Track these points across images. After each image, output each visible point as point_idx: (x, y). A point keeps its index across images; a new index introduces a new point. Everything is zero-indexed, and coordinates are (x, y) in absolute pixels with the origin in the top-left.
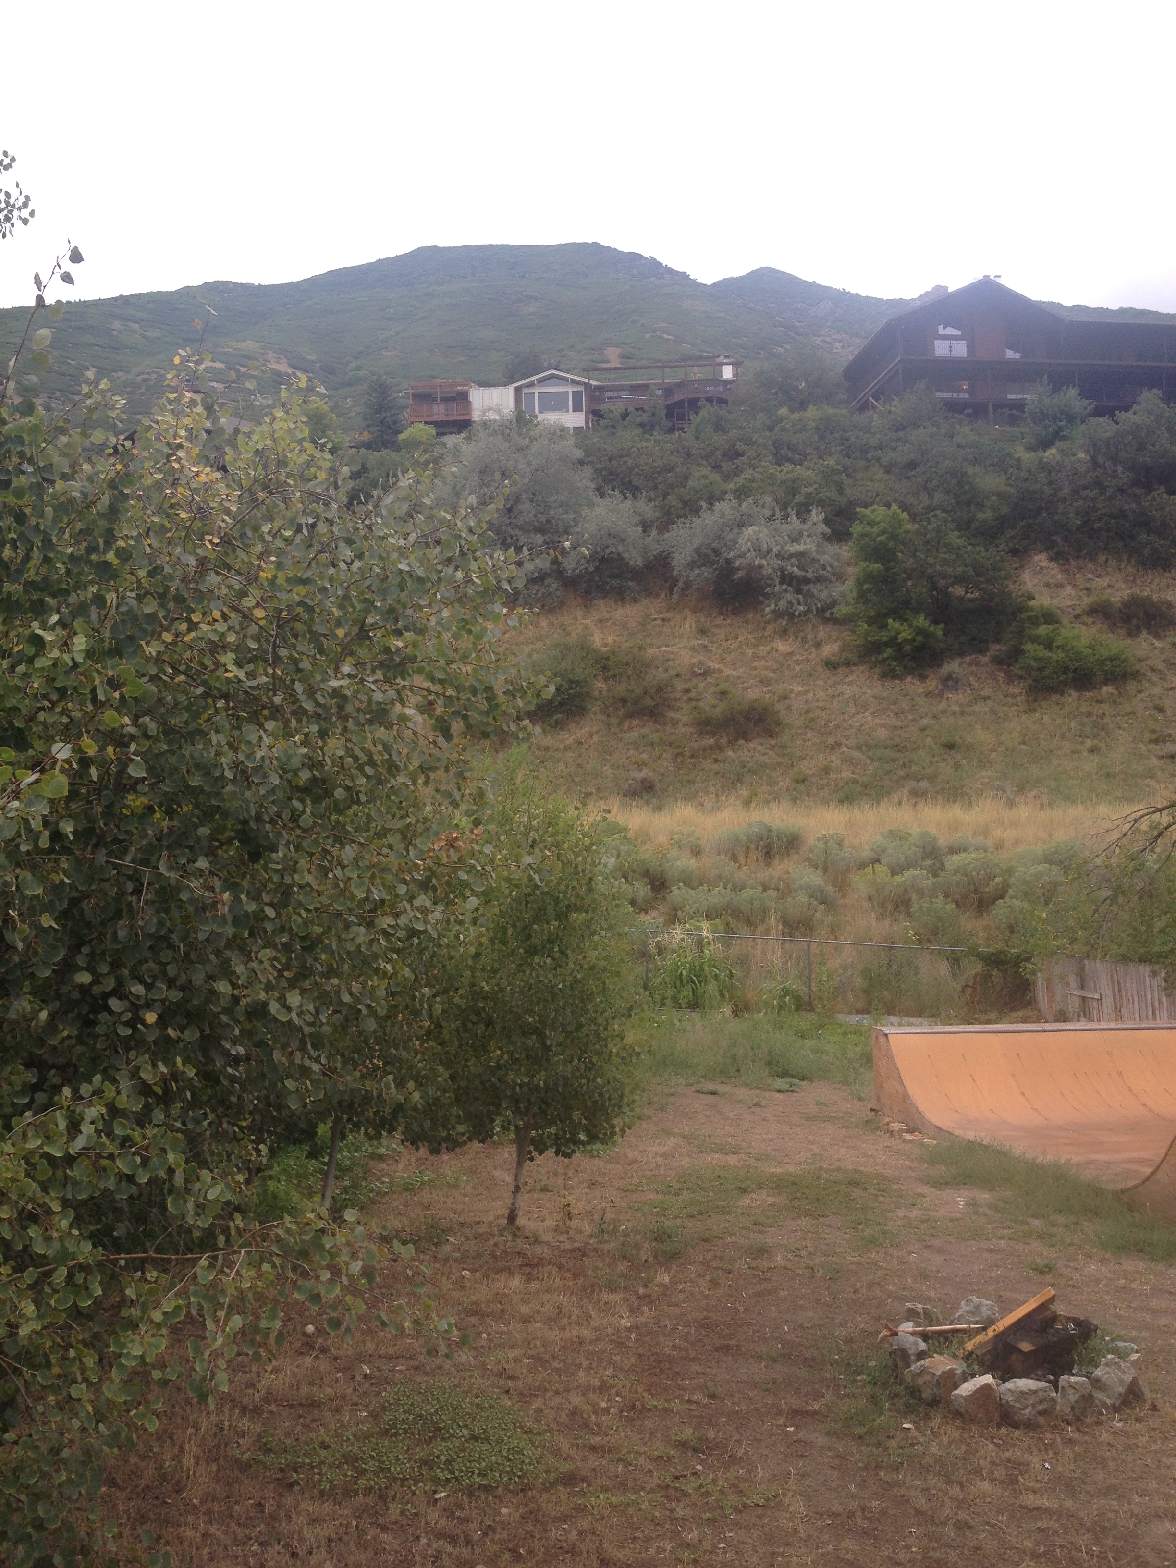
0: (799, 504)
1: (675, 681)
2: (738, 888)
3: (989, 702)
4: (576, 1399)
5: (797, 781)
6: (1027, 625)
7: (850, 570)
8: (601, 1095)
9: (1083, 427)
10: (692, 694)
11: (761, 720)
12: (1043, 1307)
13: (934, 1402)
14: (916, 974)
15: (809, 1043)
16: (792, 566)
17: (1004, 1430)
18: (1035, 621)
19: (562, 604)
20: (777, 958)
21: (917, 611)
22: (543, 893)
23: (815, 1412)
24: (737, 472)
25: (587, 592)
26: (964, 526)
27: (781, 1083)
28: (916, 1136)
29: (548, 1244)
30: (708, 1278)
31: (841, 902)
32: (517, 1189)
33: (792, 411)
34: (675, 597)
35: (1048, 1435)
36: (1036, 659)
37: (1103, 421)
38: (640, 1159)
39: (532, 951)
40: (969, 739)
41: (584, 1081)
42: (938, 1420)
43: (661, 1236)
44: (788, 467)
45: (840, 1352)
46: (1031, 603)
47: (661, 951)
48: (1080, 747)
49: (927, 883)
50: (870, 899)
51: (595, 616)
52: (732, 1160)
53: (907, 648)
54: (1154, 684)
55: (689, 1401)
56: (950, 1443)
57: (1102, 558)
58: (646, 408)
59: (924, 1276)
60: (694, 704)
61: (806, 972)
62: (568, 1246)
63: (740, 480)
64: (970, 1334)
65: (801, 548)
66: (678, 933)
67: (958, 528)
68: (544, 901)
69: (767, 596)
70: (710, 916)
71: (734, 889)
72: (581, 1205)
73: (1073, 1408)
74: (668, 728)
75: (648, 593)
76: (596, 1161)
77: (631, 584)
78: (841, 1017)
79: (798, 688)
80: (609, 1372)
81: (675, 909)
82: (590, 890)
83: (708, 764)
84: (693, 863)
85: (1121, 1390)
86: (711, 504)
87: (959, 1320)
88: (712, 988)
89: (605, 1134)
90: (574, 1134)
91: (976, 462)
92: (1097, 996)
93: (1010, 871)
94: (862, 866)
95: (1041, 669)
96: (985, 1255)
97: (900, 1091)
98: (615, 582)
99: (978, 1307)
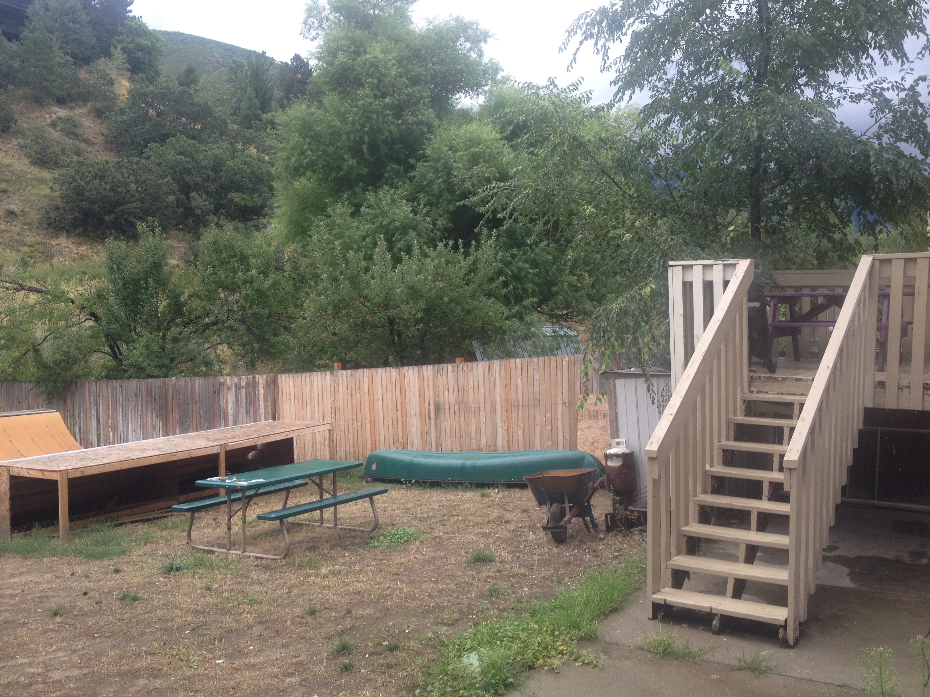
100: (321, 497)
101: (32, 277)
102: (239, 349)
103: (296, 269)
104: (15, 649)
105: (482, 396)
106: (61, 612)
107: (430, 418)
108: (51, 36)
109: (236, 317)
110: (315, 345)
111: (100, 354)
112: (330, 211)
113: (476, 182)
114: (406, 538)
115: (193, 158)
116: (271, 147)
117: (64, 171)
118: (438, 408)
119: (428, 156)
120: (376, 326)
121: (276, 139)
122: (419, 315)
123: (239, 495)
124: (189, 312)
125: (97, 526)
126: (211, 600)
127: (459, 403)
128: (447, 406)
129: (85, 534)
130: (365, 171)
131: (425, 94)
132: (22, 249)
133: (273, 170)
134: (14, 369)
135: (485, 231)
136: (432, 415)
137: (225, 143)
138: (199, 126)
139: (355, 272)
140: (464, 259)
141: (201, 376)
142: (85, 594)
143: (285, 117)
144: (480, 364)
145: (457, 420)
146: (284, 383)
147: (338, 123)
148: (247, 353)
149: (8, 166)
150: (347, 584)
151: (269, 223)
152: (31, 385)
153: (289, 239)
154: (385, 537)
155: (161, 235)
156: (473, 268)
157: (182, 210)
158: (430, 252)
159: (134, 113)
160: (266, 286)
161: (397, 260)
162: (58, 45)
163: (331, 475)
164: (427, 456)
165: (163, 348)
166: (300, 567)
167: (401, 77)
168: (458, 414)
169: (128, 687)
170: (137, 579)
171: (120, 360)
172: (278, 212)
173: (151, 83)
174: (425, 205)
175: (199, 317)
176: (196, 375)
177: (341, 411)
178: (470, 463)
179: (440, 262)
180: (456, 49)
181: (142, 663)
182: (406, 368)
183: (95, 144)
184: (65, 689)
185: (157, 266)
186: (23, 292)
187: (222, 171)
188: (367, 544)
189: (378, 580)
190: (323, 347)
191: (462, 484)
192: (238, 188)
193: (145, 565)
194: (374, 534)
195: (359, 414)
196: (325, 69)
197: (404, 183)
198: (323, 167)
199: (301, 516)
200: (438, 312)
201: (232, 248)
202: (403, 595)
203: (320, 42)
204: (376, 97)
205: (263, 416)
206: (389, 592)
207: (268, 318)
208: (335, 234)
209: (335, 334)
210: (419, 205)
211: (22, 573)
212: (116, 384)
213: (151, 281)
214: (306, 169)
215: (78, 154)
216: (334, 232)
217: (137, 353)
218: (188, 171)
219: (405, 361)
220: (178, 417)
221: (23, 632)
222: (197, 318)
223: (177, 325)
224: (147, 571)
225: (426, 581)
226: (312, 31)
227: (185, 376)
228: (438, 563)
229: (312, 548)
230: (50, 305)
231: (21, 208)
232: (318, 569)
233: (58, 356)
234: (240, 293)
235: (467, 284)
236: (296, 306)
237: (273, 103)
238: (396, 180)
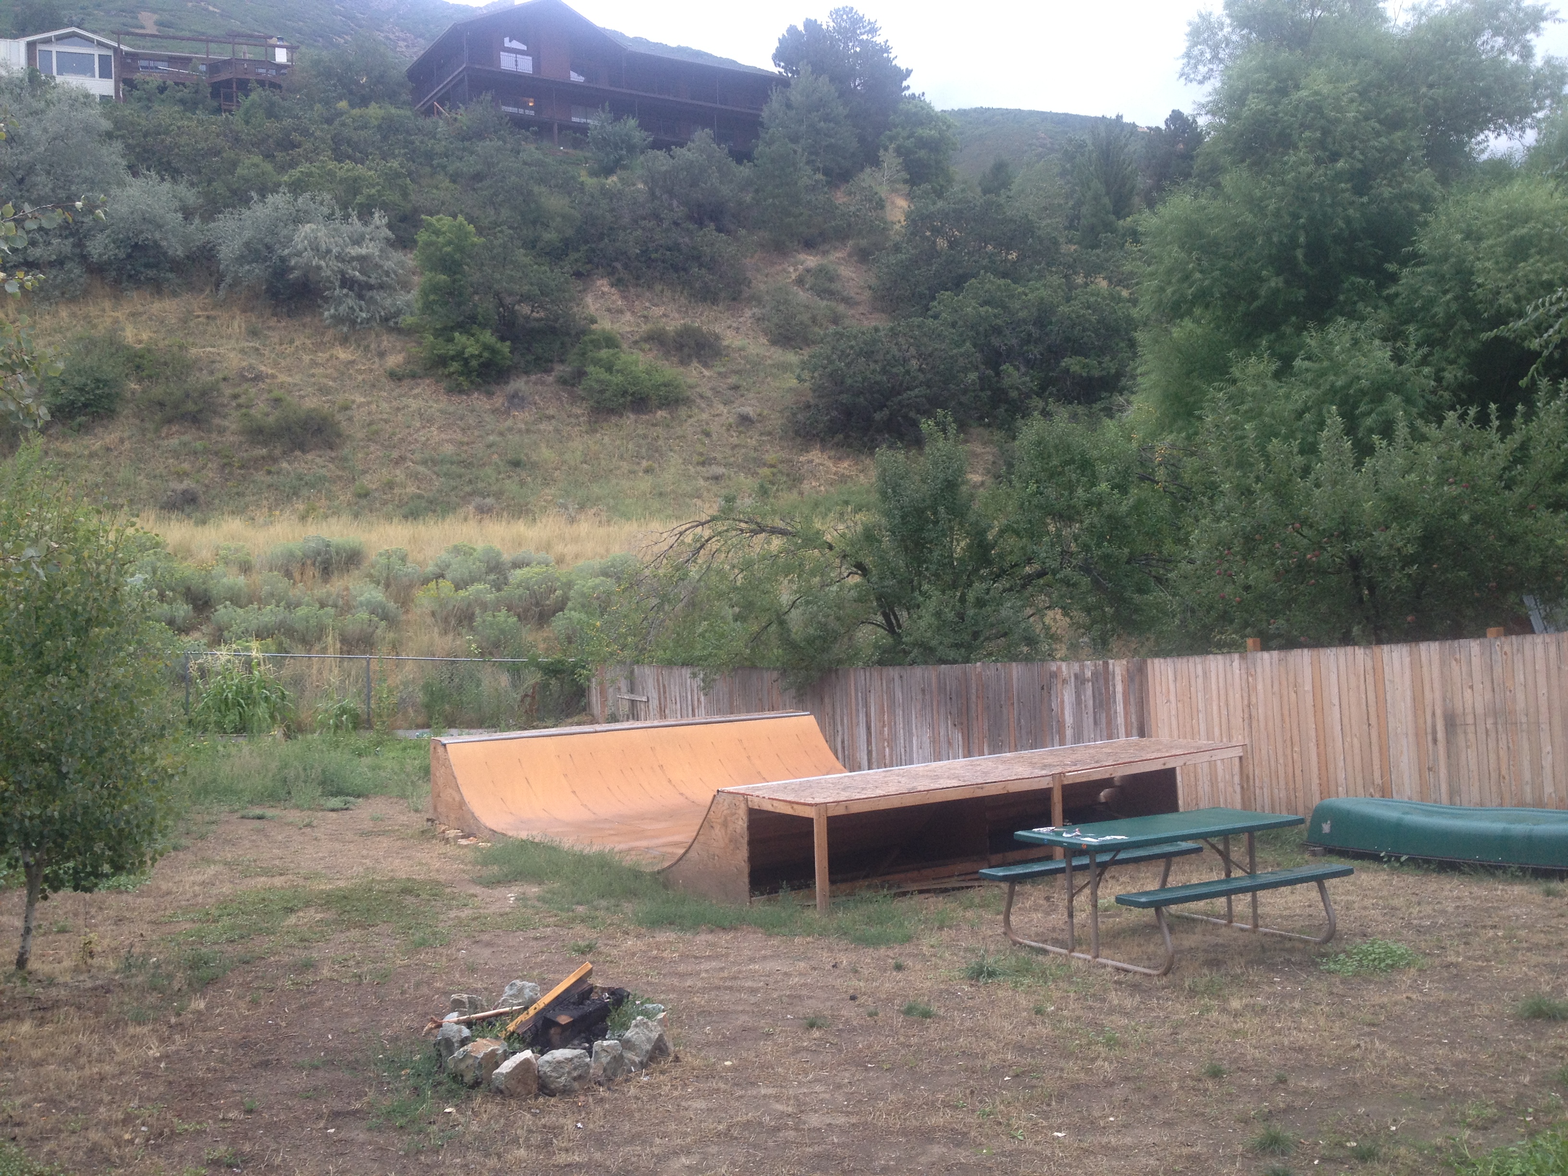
0: (361, 205)
1: (222, 385)
2: (291, 606)
3: (553, 422)
4: (95, 1135)
5: (360, 496)
6: (590, 347)
7: (416, 278)
8: (128, 822)
9: (642, 158)
10: (241, 401)
11: (319, 430)
12: (581, 981)
13: (476, 1084)
14: (478, 686)
15: (366, 761)
16: (354, 269)
17: (541, 1100)
18: (597, 344)
19: (86, 293)
20: (334, 678)
21: (483, 326)
22: (57, 606)
23: (357, 1111)
24: (293, 164)
25: (117, 281)
26: (531, 245)
27: (335, 802)
28: (472, 841)
29: (66, 985)
30: (248, 999)
31: (404, 617)
32: (28, 931)
33: (352, 105)
34: (222, 293)
35: (582, 1098)
36: (597, 381)
37: (661, 154)
38: (175, 889)
39: (44, 671)
40: (534, 458)
41: (107, 809)
42: (479, 1100)
43: (196, 963)
44: (348, 164)
45: (385, 1050)
46: (594, 327)
47: (204, 673)
48: (636, 468)
49: (490, 597)
50: (433, 614)
51: (127, 309)
52: (278, 881)
53: (474, 363)
54: (703, 410)
55: (224, 1120)
56: (489, 1119)
57: (658, 287)
58: (188, 83)
59: (472, 969)
60: (244, 410)
61: (365, 691)
62: (89, 984)
63: (296, 173)
64: (512, 1015)
65: (363, 251)
66: (223, 654)
67: (525, 246)
68: (59, 614)
69: (326, 300)
70: (259, 636)
71: (288, 606)
72: (106, 942)
73: (605, 1070)
74: (214, 435)
75: (191, 287)
76: (124, 897)
77: (170, 275)
78: (401, 733)
79: (360, 399)
80: (134, 1104)
81: (220, 630)
82: (115, 601)
83: (260, 476)
84: (241, 580)
85: (649, 1047)
86: (264, 196)
87: (503, 1004)
88: (262, 711)
89: (133, 864)
90: (95, 867)
91: (541, 181)
92: (644, 699)
93: (569, 585)
94: (426, 581)
95: (602, 392)
96: (533, 943)
97: (457, 799)
98: (151, 273)
99: (521, 990)
100: (1228, 874)
101: (774, 512)
102: (1081, 617)
103: (1175, 477)
104: (757, 1072)
105: (1543, 701)
106: (819, 1022)
107: (1435, 741)
108: (794, 146)
109: (1074, 562)
110: (1211, 608)
111: (871, 627)
112: (1236, 372)
113: (1523, 292)
114: (1389, 962)
115: (1005, 308)
116: (1132, 274)
117: (816, 349)
118: (1451, 722)
119: (1424, 255)
120: (1325, 573)
121: (1140, 258)
122: (1410, 550)
123: (1086, 861)
124: (1001, 556)
125: (868, 894)
126: (1045, 1030)
127: (1495, 715)
128: (1470, 720)
129: (852, 905)
130: (1301, 294)
131: (1414, 144)
132: (760, 471)
133: (1135, 312)
134: (752, 649)
135: (1544, 383)
136: (1441, 735)
137: (1055, 277)
138: (1013, 256)
139: (1284, 476)
140: (1502, 440)
141: (1021, 660)
142: (853, 998)
143: (1155, 221)
144: (1539, 639)
145: (1492, 745)
146: (1157, 673)
147: (1249, 218)
148: (1094, 622)
149: (740, 350)
150: (1279, 1032)
151: (1129, 402)
152: (775, 675)
153: (1163, 426)
154: (1349, 955)
155: (957, 436)
156: (1521, 455)
157: (989, 393)
158: (1432, 430)
159: (915, 248)
160: (1124, 508)
161: (1364, 450)
162: (804, 159)
163: (1245, 837)
164: (1430, 813)
165: (961, 616)
166: (1193, 993)
167: (1367, 119)
168: (1493, 734)
169: (917, 1155)
170: (929, 984)
171: (899, 635)
172: (1144, 382)
173: (940, 195)
174: (1419, 345)
175: (1016, 565)
176: (1014, 658)
177: (1262, 725)
178: (1519, 828)
179: (1451, 449)
180: (1475, 53)
181: (937, 1120)
182: (1386, 648)
183: (858, 303)
184: (825, 1143)
185: (951, 485)
186: (763, 535)
187: (1051, 323)
188: (1315, 964)
189: (1336, 1030)
190: (1225, 612)
191: (1505, 869)
192: (1079, 349)
193: (940, 962)
194: (1329, 947)
195: (1295, 732)
196: (1225, 129)
197: (1376, 308)
198: (1223, 297)
199: (1193, 905)
200: (1449, 541)
201: (1068, 448)
202: (1385, 1062)
203: (1215, 83)
204: (1318, 161)
205: (1122, 730)
206: (1357, 1054)
207: (1128, 562)
208: (1246, 412)
209: (1247, 588)
210: (1407, 345)
211: (765, 958)
212: (894, 672)
213: (942, 509)
214: (1193, 304)
215: (836, 320)
216: (1245, 407)
217: (922, 624)
218: (997, 331)
219: (1384, 635)
220: (986, 727)
221: (766, 1046)
222: (1012, 567)
223: (982, 579)
224: (943, 972)
225: (1429, 1043)
226: (1200, 67)
227: (997, 661)
228: (1457, 1012)
229: (1214, 963)
230: (800, 553)
231: (759, 410)
232: (1226, 1000)
233: (811, 631)
234: (1081, 522)
235: (1508, 487)
236: (1178, 541)
237: (1136, 200)
238: (1360, 306)
